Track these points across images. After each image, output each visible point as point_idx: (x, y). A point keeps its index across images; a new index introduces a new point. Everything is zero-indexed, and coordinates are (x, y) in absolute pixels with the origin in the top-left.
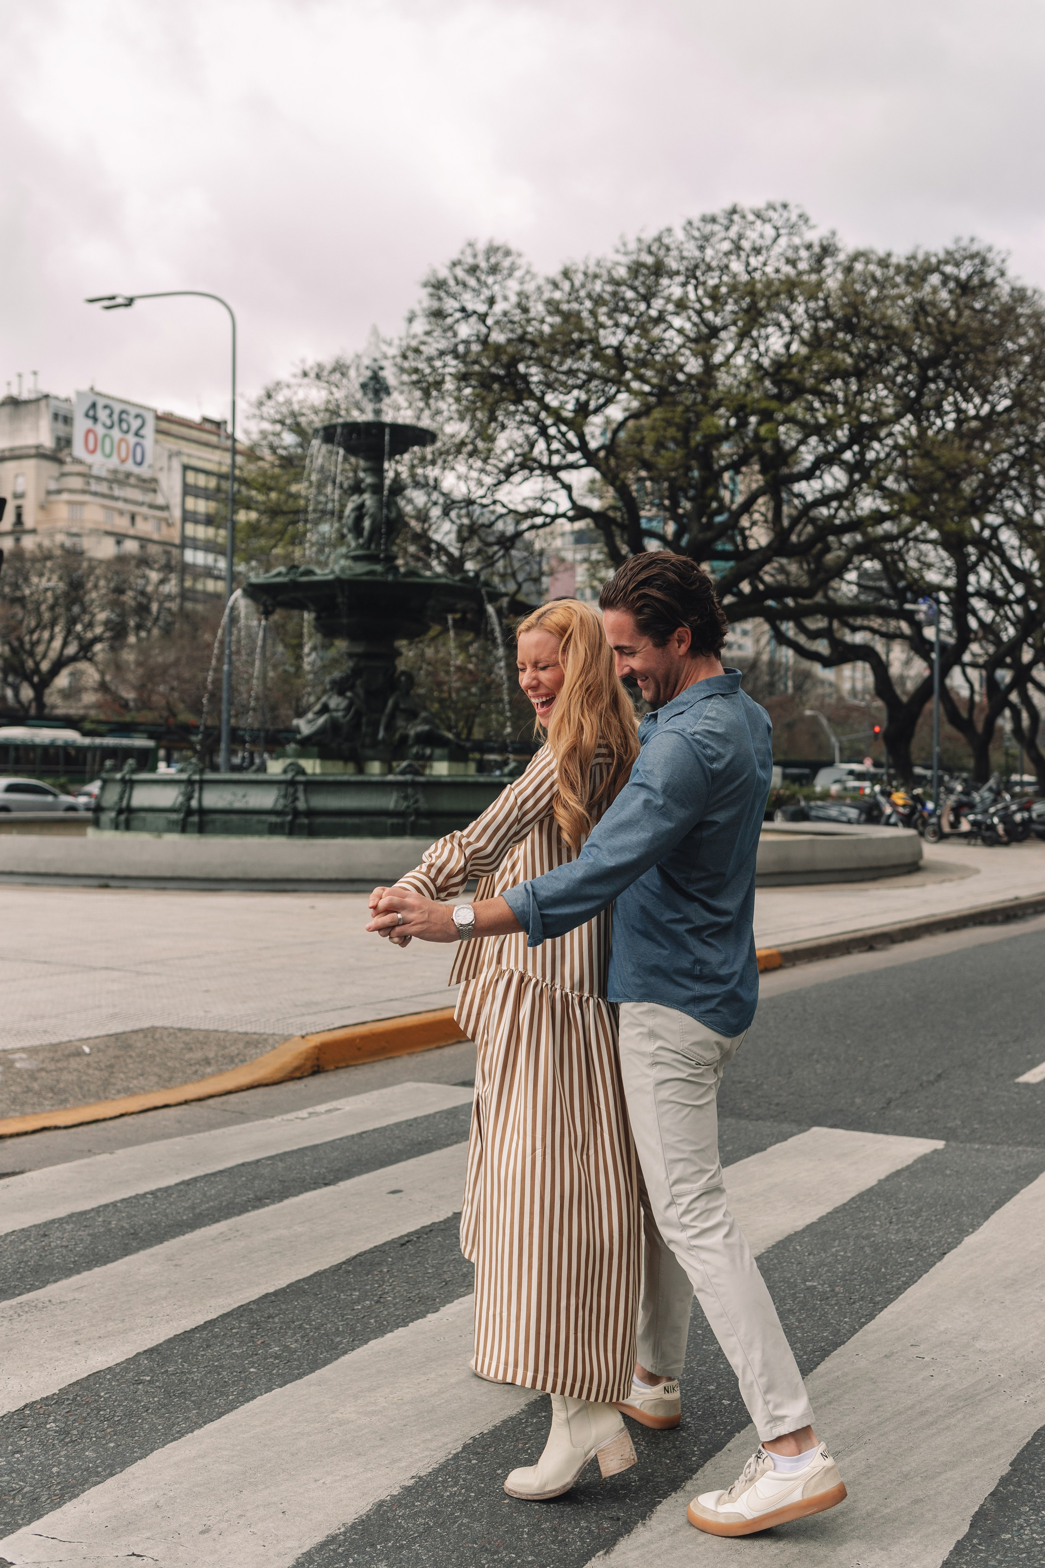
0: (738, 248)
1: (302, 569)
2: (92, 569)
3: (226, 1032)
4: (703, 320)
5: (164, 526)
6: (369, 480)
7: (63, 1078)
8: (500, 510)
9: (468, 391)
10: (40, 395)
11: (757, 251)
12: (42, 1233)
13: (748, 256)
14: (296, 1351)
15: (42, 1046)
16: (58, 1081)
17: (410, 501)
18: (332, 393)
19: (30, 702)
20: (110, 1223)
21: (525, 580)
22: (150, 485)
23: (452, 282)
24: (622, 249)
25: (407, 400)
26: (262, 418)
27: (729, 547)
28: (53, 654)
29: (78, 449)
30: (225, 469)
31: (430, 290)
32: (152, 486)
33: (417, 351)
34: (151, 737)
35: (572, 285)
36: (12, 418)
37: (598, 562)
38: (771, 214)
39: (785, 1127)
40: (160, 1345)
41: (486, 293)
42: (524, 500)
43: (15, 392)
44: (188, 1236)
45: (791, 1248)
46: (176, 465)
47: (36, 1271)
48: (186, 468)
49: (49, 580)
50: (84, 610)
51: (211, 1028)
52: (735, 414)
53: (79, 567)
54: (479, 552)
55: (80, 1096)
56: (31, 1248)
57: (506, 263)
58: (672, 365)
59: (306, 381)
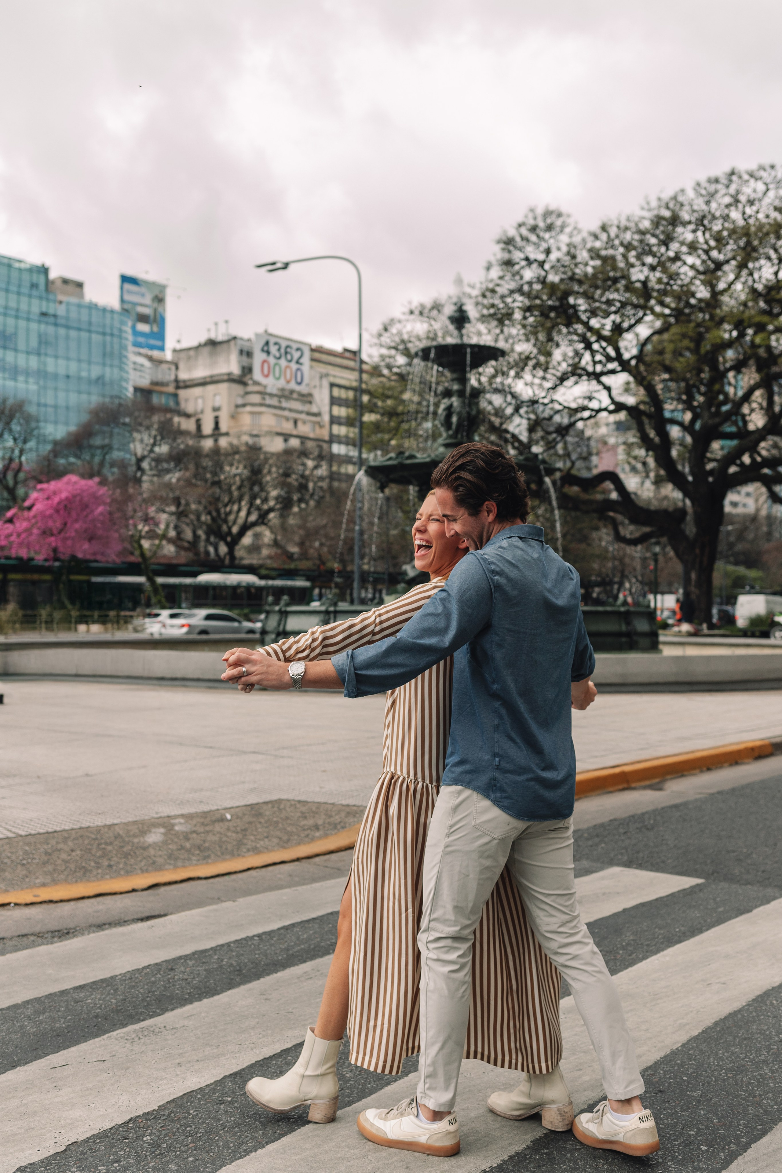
0: (737, 201)
1: (407, 454)
2: (266, 460)
3: (333, 804)
4: (710, 258)
5: (317, 427)
6: (456, 387)
7: (209, 839)
8: (558, 407)
9: (531, 319)
10: (230, 337)
11: (751, 202)
12: (170, 967)
13: (744, 207)
14: (349, 1080)
15: (196, 813)
16: (204, 841)
17: (490, 403)
18: (431, 325)
19: (225, 555)
20: (222, 961)
21: (578, 459)
22: (307, 398)
23: (518, 239)
24: (646, 207)
25: (486, 328)
26: (381, 346)
27: (733, 429)
28: (240, 521)
29: (257, 375)
30: (355, 384)
31: (502, 245)
32: (309, 399)
33: (493, 291)
34: (308, 579)
35: (609, 237)
36: (212, 354)
37: (632, 444)
38: (762, 173)
39: (770, 891)
40: (243, 1069)
41: (544, 245)
42: (575, 400)
43: (213, 336)
44: (279, 974)
45: (768, 1003)
46: (325, 383)
47: (159, 1000)
48: (332, 385)
49: (237, 468)
50: (262, 489)
51: (322, 800)
52: (736, 328)
53: (258, 459)
54: (543, 438)
55: (219, 854)
56: (160, 980)
57: (559, 223)
58: (687, 293)
59: (412, 317)
